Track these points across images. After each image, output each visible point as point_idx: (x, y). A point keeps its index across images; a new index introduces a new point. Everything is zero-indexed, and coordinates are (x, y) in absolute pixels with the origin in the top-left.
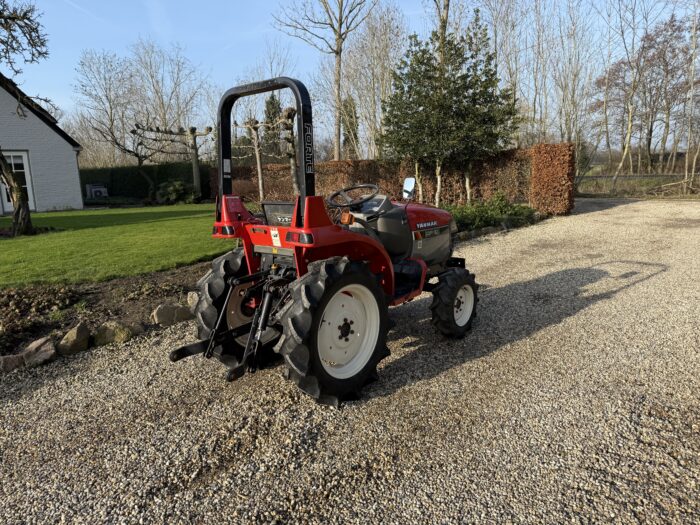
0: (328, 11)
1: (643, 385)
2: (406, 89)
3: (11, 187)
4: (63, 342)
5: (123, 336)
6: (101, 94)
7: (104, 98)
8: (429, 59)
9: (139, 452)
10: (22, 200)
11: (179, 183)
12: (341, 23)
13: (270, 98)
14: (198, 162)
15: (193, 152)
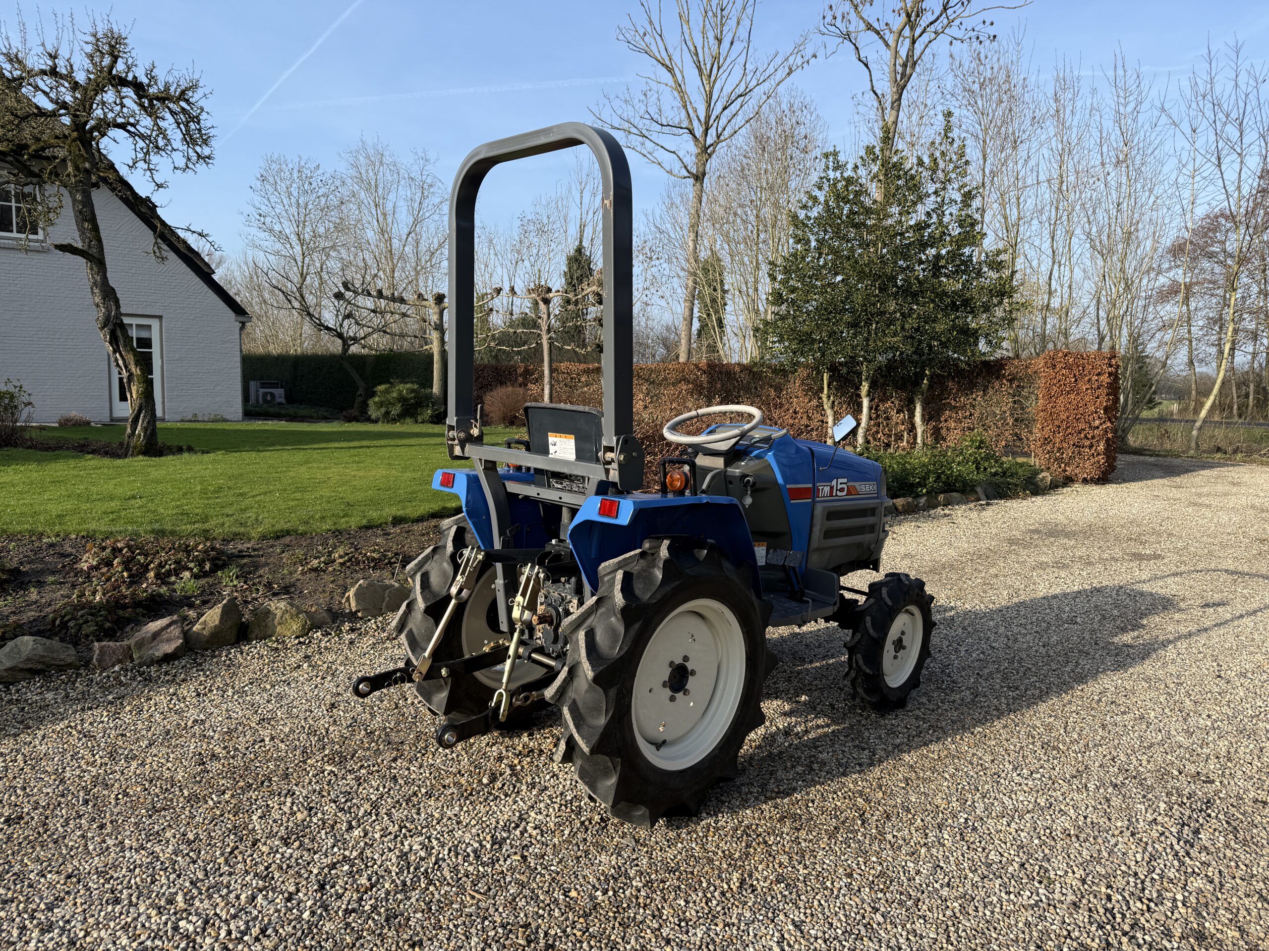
0: (685, 107)
1: (1213, 782)
2: (813, 244)
3: (131, 375)
4: (197, 627)
5: (295, 626)
6: (289, 229)
7: (293, 238)
8: (857, 194)
9: (311, 808)
10: (145, 397)
11: (408, 385)
12: (707, 128)
13: (576, 251)
14: (443, 352)
15: (436, 336)
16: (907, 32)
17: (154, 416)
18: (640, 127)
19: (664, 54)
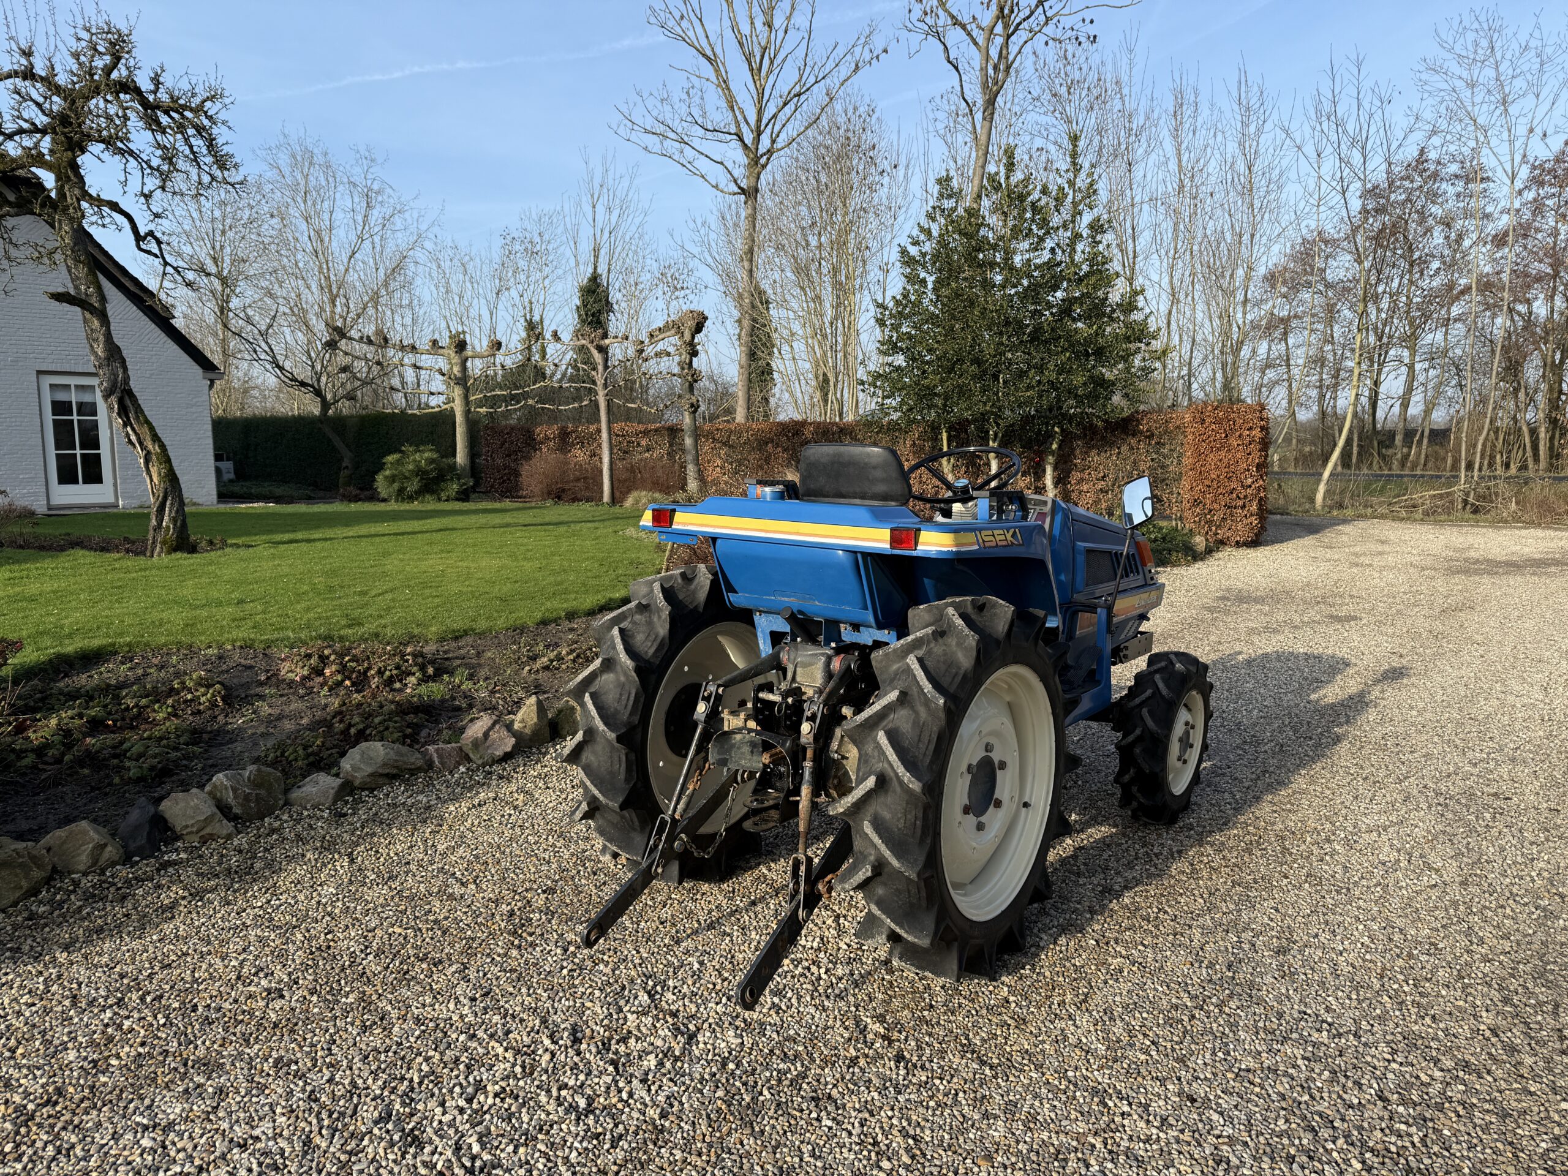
0: (731, 108)
4: (516, 726)
10: (171, 481)
11: (426, 455)
12: (759, 135)
13: (590, 280)
14: (467, 413)
15: (457, 392)
16: (999, 29)
17: (182, 503)
18: (679, 131)
19: (704, 42)
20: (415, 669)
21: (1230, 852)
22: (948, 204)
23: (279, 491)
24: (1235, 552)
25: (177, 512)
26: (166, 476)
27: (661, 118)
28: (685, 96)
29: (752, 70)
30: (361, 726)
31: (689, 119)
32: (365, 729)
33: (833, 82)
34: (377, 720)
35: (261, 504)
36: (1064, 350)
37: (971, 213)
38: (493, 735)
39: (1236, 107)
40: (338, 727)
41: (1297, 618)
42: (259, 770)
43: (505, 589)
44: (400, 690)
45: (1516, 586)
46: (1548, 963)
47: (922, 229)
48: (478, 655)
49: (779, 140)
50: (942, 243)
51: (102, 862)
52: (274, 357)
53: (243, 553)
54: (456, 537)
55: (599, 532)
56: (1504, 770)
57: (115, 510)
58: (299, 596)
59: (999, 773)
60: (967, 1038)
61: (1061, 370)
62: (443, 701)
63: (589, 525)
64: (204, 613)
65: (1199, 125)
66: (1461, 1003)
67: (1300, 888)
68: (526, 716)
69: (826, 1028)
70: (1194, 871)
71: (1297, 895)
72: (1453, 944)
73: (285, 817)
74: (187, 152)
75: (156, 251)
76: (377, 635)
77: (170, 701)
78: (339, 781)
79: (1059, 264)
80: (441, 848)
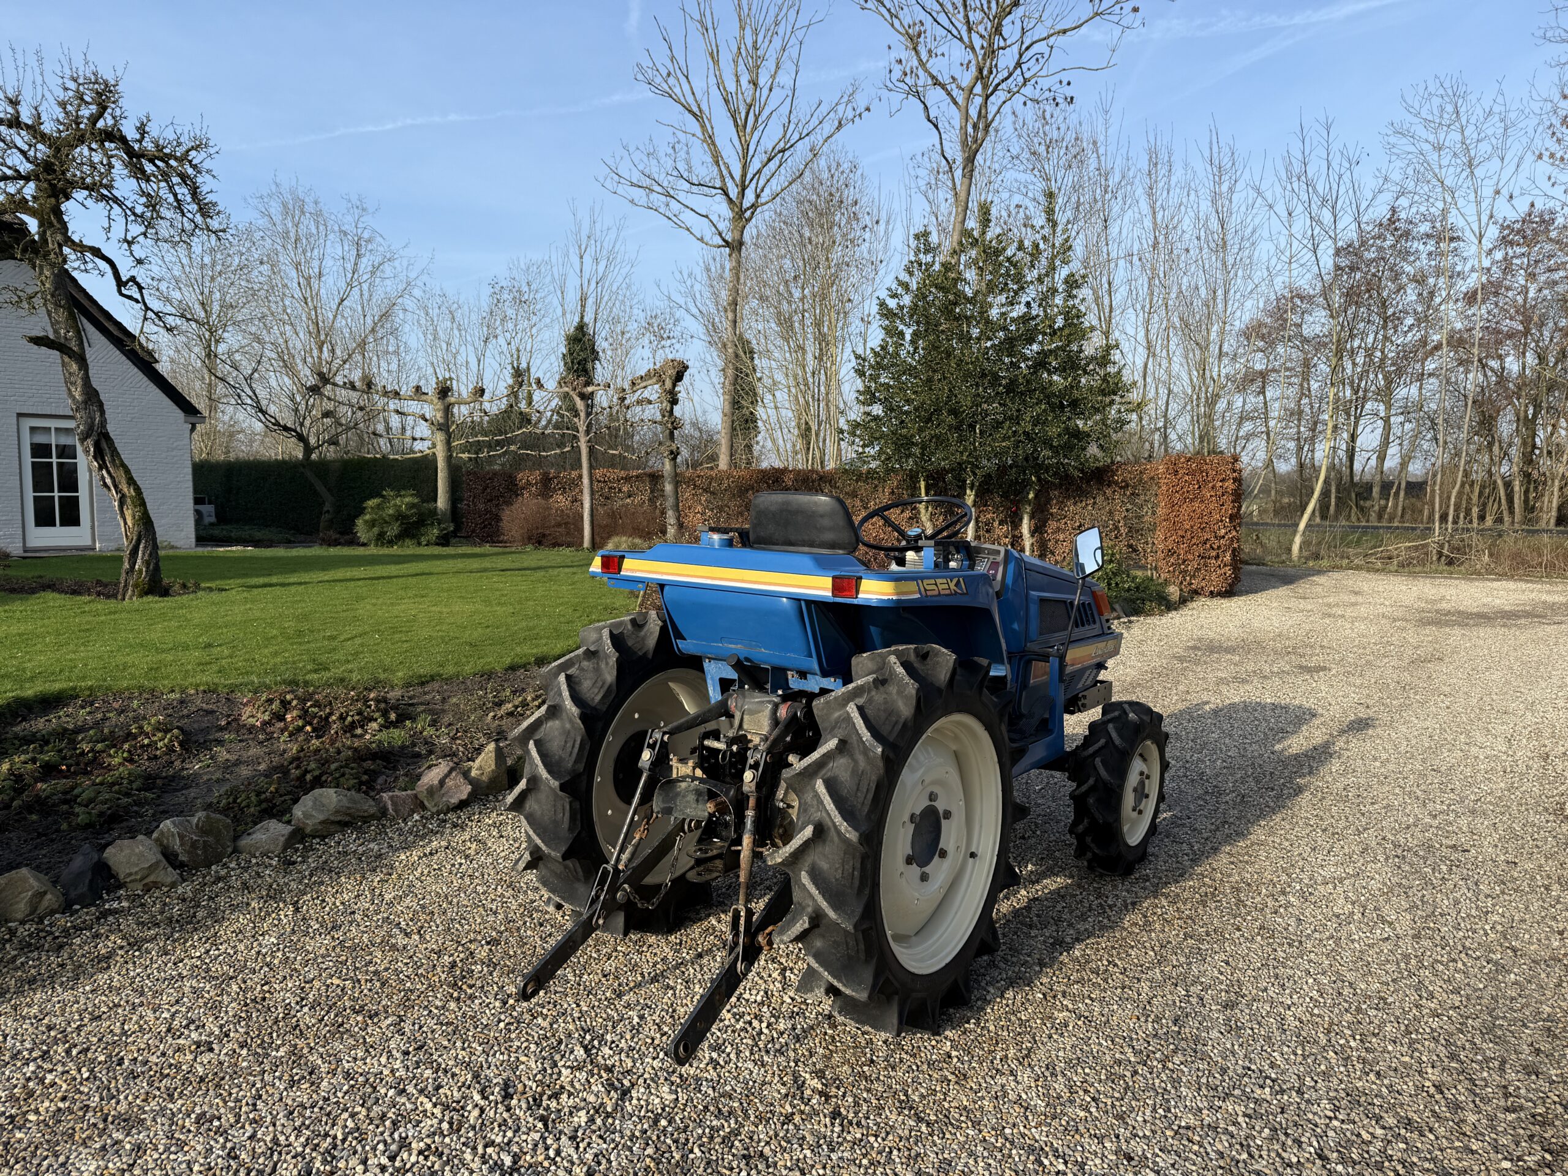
0: (717, 163)
3: (123, 497)
4: (476, 773)
10: (145, 524)
11: (407, 500)
12: (744, 188)
13: (577, 329)
14: (449, 458)
15: (440, 437)
16: (978, 89)
17: (155, 547)
18: (665, 184)
19: (690, 99)
20: (377, 715)
21: (1184, 904)
22: (929, 258)
23: (258, 535)
24: (1210, 602)
25: (150, 555)
26: (141, 519)
27: (647, 171)
28: (671, 151)
29: (736, 125)
30: (317, 773)
31: (675, 173)
32: (321, 775)
33: (818, 138)
34: (333, 766)
35: (239, 548)
36: (1039, 402)
37: (948, 267)
38: (449, 783)
39: (1209, 168)
40: (295, 773)
41: (1267, 668)
42: (208, 817)
43: (475, 634)
44: (361, 736)
45: (1486, 637)
46: (1497, 1018)
47: (901, 283)
48: (444, 700)
49: (763, 195)
50: (921, 295)
51: (41, 910)
52: (258, 402)
53: (215, 596)
54: (432, 582)
55: (576, 578)
56: (1463, 822)
57: (91, 553)
58: (268, 640)
59: (944, 822)
60: (906, 1094)
61: (1036, 422)
62: (403, 747)
63: (567, 570)
64: (170, 657)
65: (1173, 183)
66: (1407, 1059)
67: (1253, 940)
68: (484, 764)
69: (764, 1083)
70: (1147, 923)
71: (1249, 949)
72: (1402, 999)
73: (232, 865)
74: (171, 199)
75: (137, 296)
76: (342, 680)
77: (126, 746)
78: (289, 828)
79: (1034, 318)
80: (388, 897)
